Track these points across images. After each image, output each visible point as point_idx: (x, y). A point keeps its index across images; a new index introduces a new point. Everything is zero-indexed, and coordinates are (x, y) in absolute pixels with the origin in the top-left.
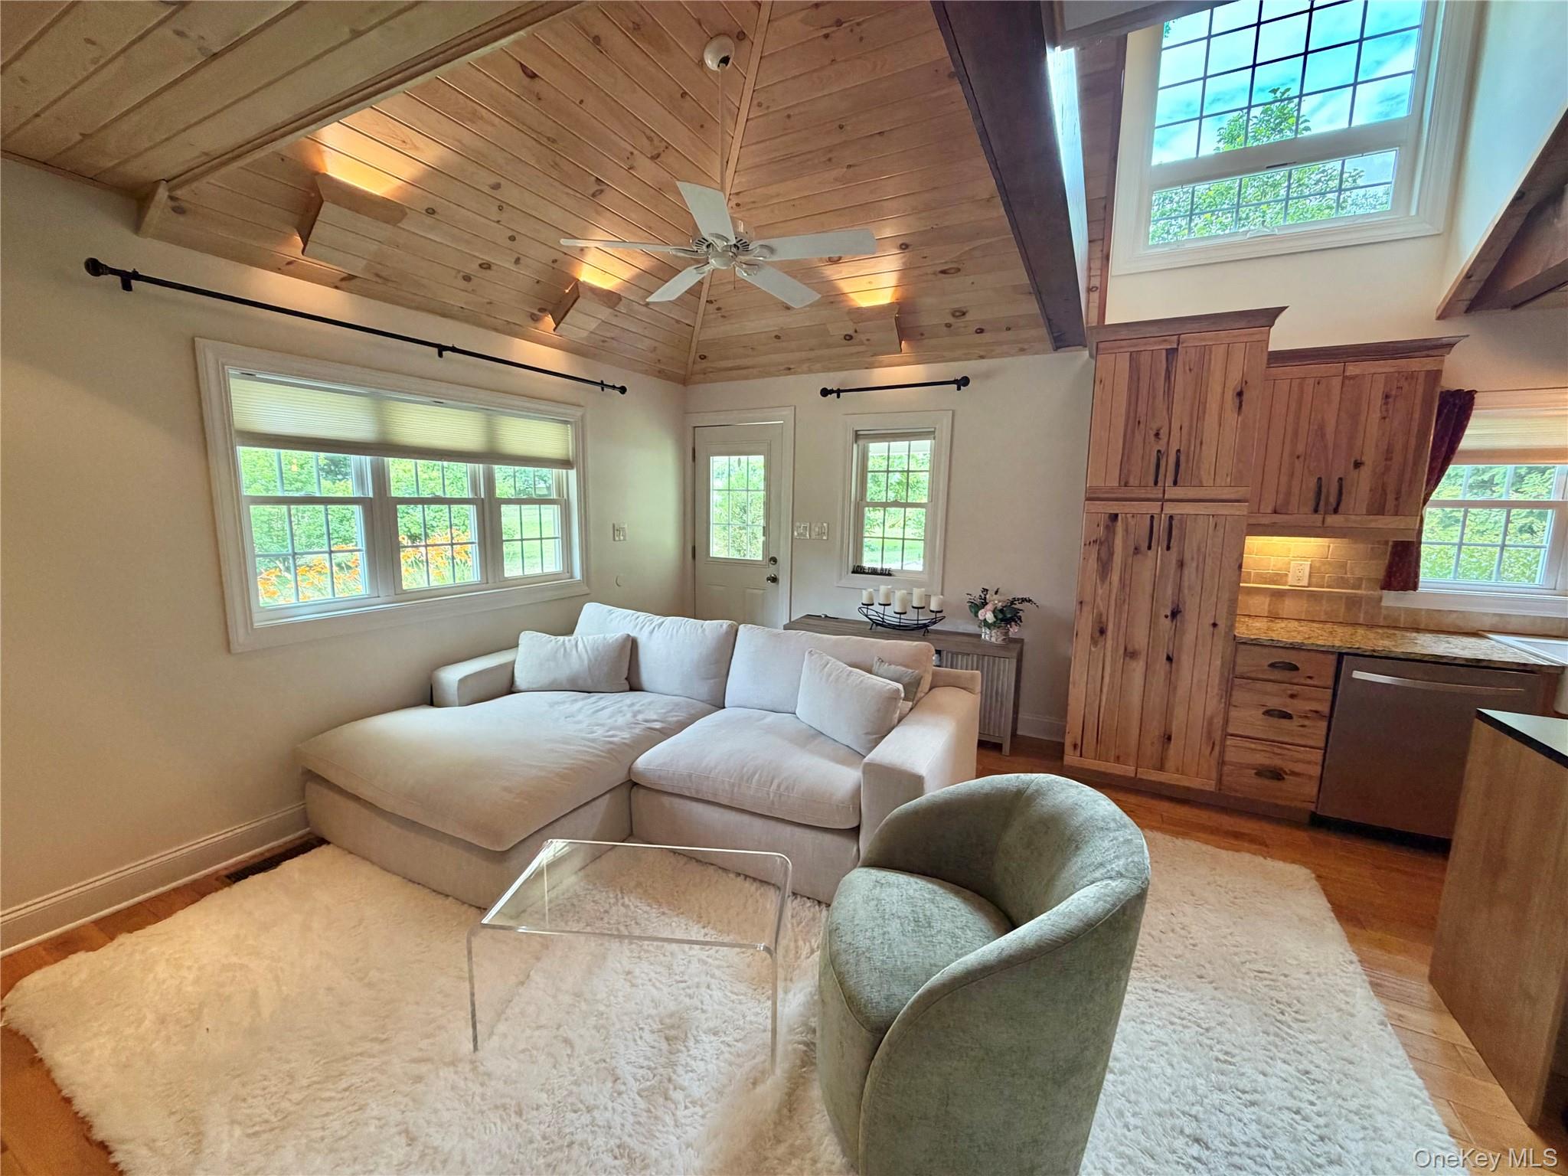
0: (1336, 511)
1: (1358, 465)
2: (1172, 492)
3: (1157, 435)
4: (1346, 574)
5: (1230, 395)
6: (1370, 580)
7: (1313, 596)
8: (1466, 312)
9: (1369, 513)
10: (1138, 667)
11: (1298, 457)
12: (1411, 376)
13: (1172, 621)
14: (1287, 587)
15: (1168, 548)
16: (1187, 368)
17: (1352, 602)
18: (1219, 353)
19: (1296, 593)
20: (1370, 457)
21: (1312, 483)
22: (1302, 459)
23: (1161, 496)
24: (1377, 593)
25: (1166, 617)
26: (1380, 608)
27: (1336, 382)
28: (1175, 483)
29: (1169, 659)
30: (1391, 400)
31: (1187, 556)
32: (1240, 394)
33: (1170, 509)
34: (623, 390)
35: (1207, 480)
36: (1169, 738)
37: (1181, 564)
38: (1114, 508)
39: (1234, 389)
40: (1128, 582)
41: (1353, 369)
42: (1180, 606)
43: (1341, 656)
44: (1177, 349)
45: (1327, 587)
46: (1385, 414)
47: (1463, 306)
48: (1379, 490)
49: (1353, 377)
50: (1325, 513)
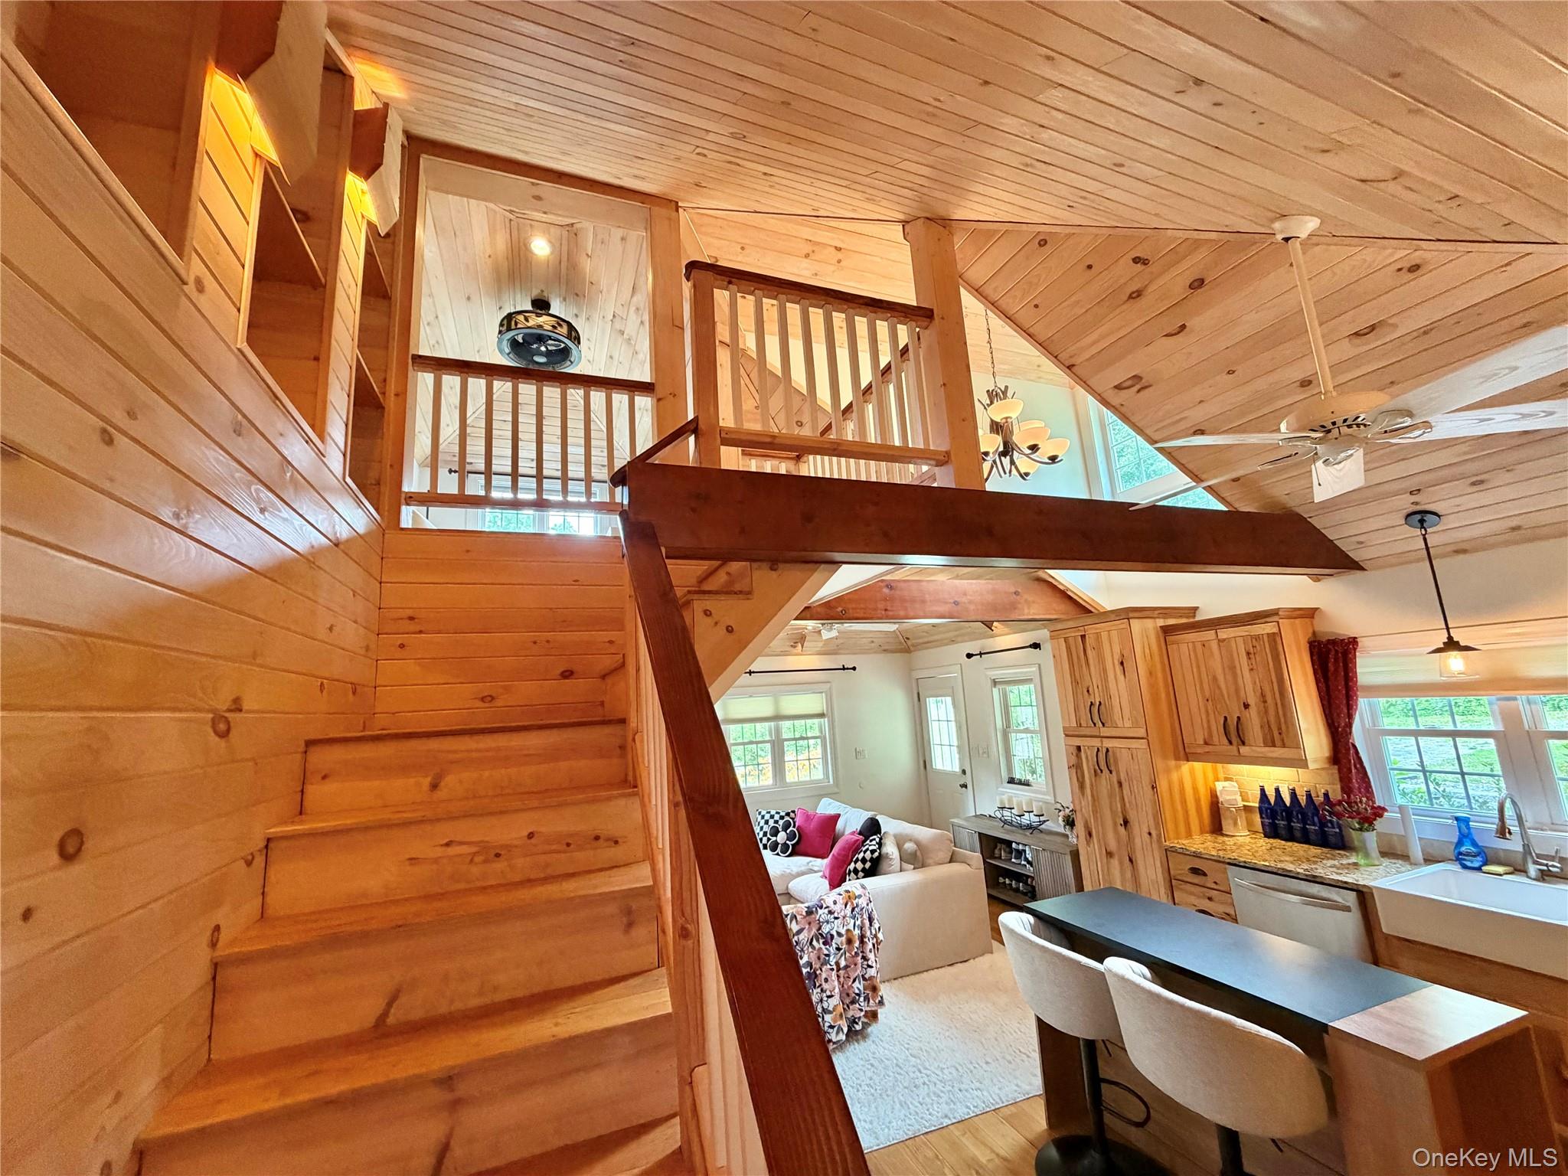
0: (1244, 744)
1: (1246, 706)
2: (1105, 732)
3: (1088, 691)
5: (1117, 663)
9: (1266, 745)
10: (1116, 862)
11: (1208, 700)
12: (1257, 638)
13: (1125, 829)
15: (1110, 773)
16: (1094, 649)
18: (1104, 635)
20: (1252, 701)
21: (1221, 721)
22: (1210, 702)
23: (1098, 734)
25: (1122, 825)
27: (1214, 645)
28: (1103, 725)
29: (1131, 860)
30: (1252, 656)
31: (1122, 778)
32: (1122, 663)
33: (1108, 744)
34: (854, 669)
35: (1120, 724)
37: (1120, 784)
38: (1077, 742)
39: (1118, 660)
40: (1096, 797)
41: (1224, 634)
42: (1126, 816)
44: (1085, 635)
46: (1251, 667)
48: (1266, 726)
49: (1224, 640)
50: (1238, 745)
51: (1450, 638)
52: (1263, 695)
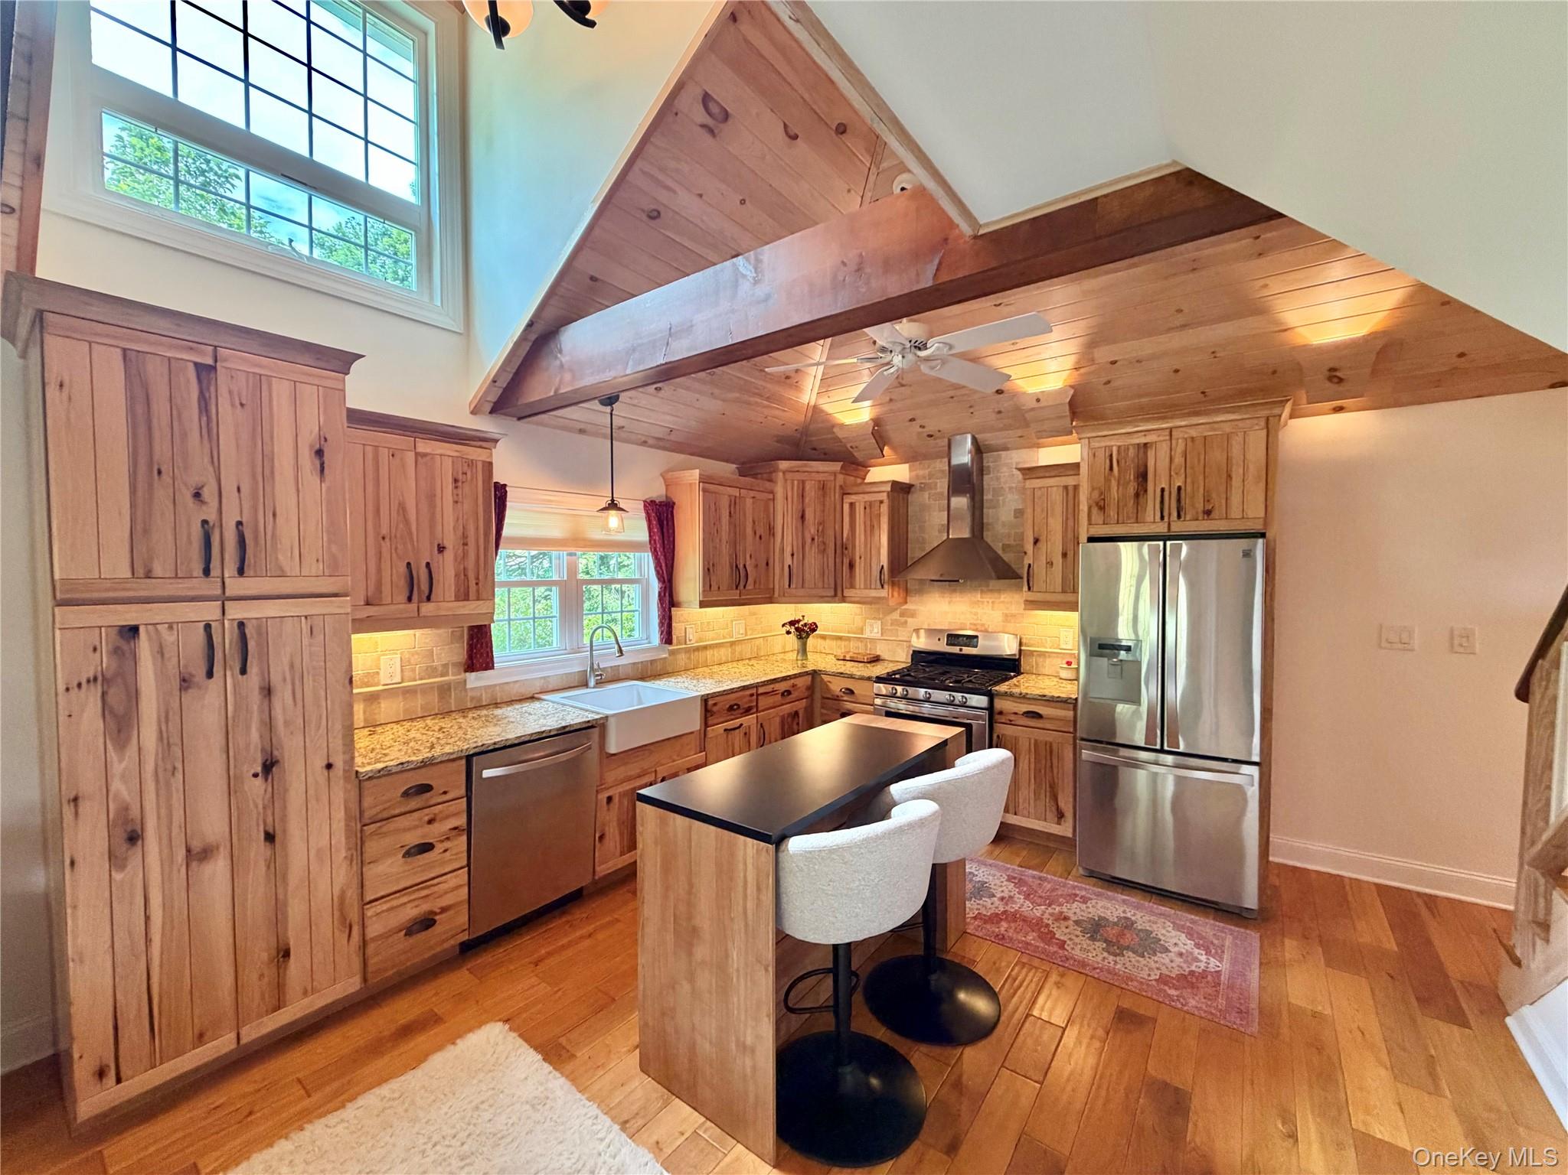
0: (429, 599)
1: (441, 549)
2: (236, 586)
3: (197, 495)
4: (433, 661)
5: (306, 451)
6: (454, 665)
7: (409, 692)
8: (491, 413)
9: (457, 599)
10: (217, 869)
11: (384, 538)
12: (471, 464)
13: (266, 780)
14: (380, 688)
15: (243, 671)
16: (237, 403)
17: (444, 690)
18: (282, 390)
19: (390, 693)
20: (450, 542)
21: (403, 568)
22: (387, 540)
23: (219, 592)
24: (463, 675)
25: (256, 775)
26: (466, 690)
27: (411, 456)
28: (241, 572)
29: (270, 837)
30: (459, 484)
31: (275, 679)
32: (320, 453)
33: (237, 611)
35: (290, 567)
36: (287, 954)
37: (268, 691)
38: (129, 615)
39: (311, 447)
40: (175, 739)
41: (424, 446)
42: (276, 753)
43: (469, 758)
44: (214, 368)
45: (421, 679)
46: (456, 499)
47: (488, 407)
48: (462, 575)
49: (425, 455)
50: (420, 602)
51: (613, 500)
52: (465, 536)
